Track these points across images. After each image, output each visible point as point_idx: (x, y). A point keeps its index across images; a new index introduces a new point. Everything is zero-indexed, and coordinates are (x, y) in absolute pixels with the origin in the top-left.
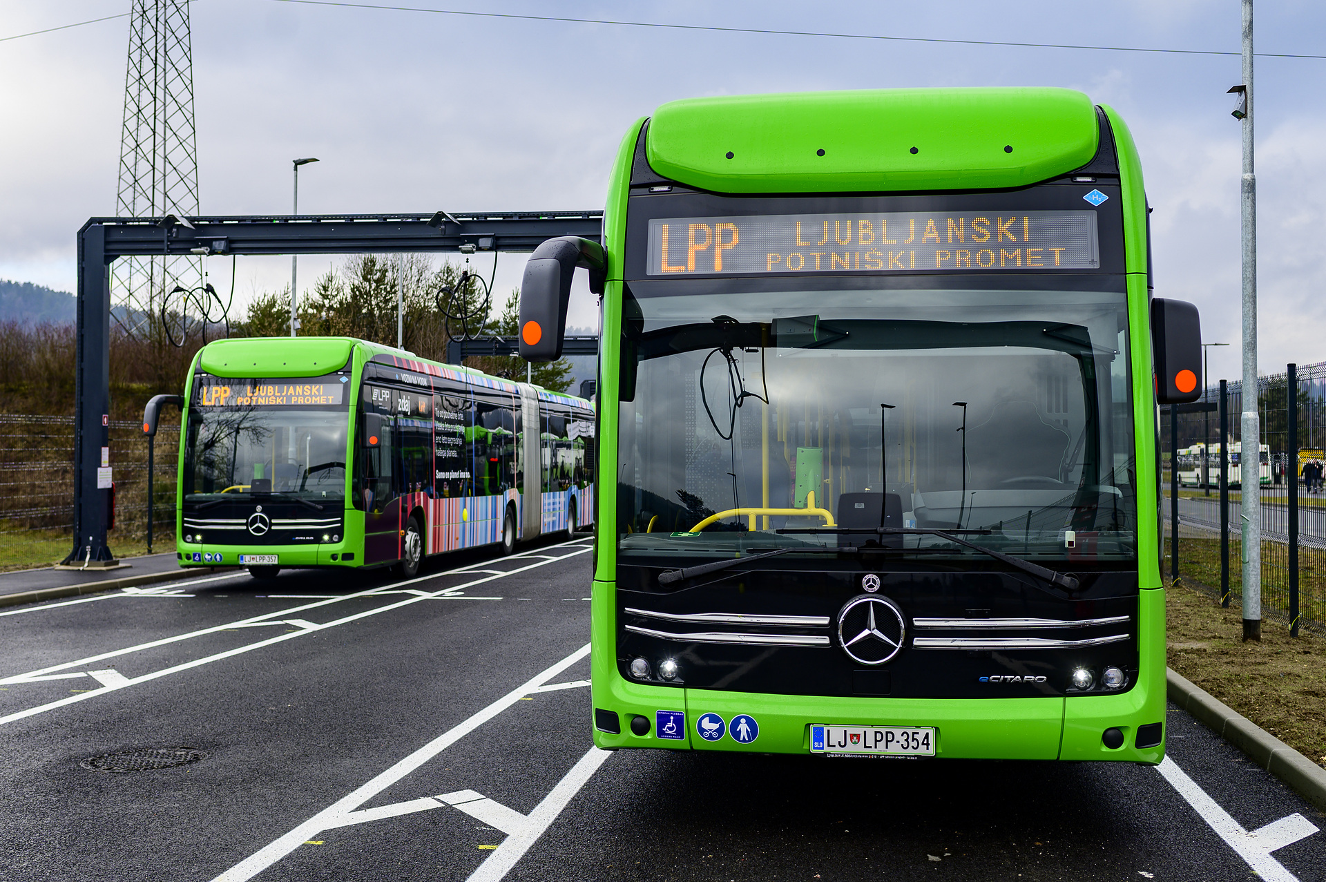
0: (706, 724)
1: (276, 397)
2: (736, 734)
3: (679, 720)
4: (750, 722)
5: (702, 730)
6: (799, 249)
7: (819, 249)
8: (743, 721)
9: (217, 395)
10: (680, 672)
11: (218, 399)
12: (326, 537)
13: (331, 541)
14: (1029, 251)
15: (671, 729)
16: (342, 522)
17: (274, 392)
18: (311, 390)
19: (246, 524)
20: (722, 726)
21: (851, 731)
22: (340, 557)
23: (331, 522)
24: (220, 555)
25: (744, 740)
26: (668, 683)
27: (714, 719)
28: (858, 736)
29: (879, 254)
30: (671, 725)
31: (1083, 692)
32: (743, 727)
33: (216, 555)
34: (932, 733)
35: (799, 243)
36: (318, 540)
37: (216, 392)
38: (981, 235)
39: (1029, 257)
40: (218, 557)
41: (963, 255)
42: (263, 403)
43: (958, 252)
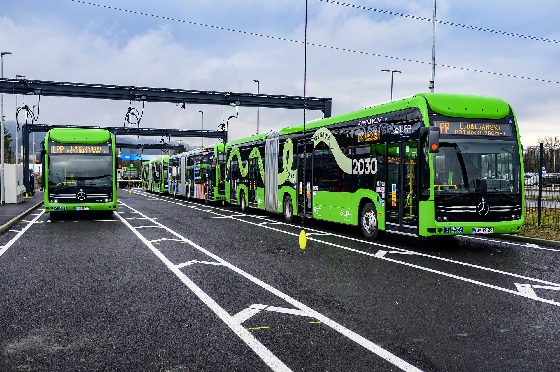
0: (454, 229)
1: (83, 150)
2: (459, 231)
3: (449, 229)
4: (462, 228)
5: (453, 230)
6: (461, 129)
7: (464, 130)
8: (461, 228)
9: (59, 149)
10: (447, 219)
11: (59, 151)
12: (107, 200)
13: (109, 202)
14: (500, 132)
15: (447, 231)
16: (112, 195)
17: (82, 149)
18: (96, 148)
19: (76, 196)
20: (457, 229)
21: (480, 229)
22: (112, 207)
23: (109, 195)
24: (66, 207)
25: (461, 232)
26: (445, 221)
27: (456, 228)
28: (480, 230)
29: (475, 131)
30: (447, 230)
31: (514, 220)
32: (461, 229)
33: (64, 207)
34: (493, 228)
35: (461, 128)
36: (104, 201)
37: (58, 148)
38: (492, 128)
39: (500, 133)
40: (65, 208)
41: (489, 132)
42: (78, 152)
43: (488, 132)
